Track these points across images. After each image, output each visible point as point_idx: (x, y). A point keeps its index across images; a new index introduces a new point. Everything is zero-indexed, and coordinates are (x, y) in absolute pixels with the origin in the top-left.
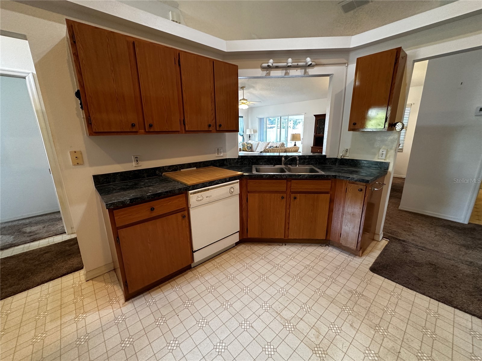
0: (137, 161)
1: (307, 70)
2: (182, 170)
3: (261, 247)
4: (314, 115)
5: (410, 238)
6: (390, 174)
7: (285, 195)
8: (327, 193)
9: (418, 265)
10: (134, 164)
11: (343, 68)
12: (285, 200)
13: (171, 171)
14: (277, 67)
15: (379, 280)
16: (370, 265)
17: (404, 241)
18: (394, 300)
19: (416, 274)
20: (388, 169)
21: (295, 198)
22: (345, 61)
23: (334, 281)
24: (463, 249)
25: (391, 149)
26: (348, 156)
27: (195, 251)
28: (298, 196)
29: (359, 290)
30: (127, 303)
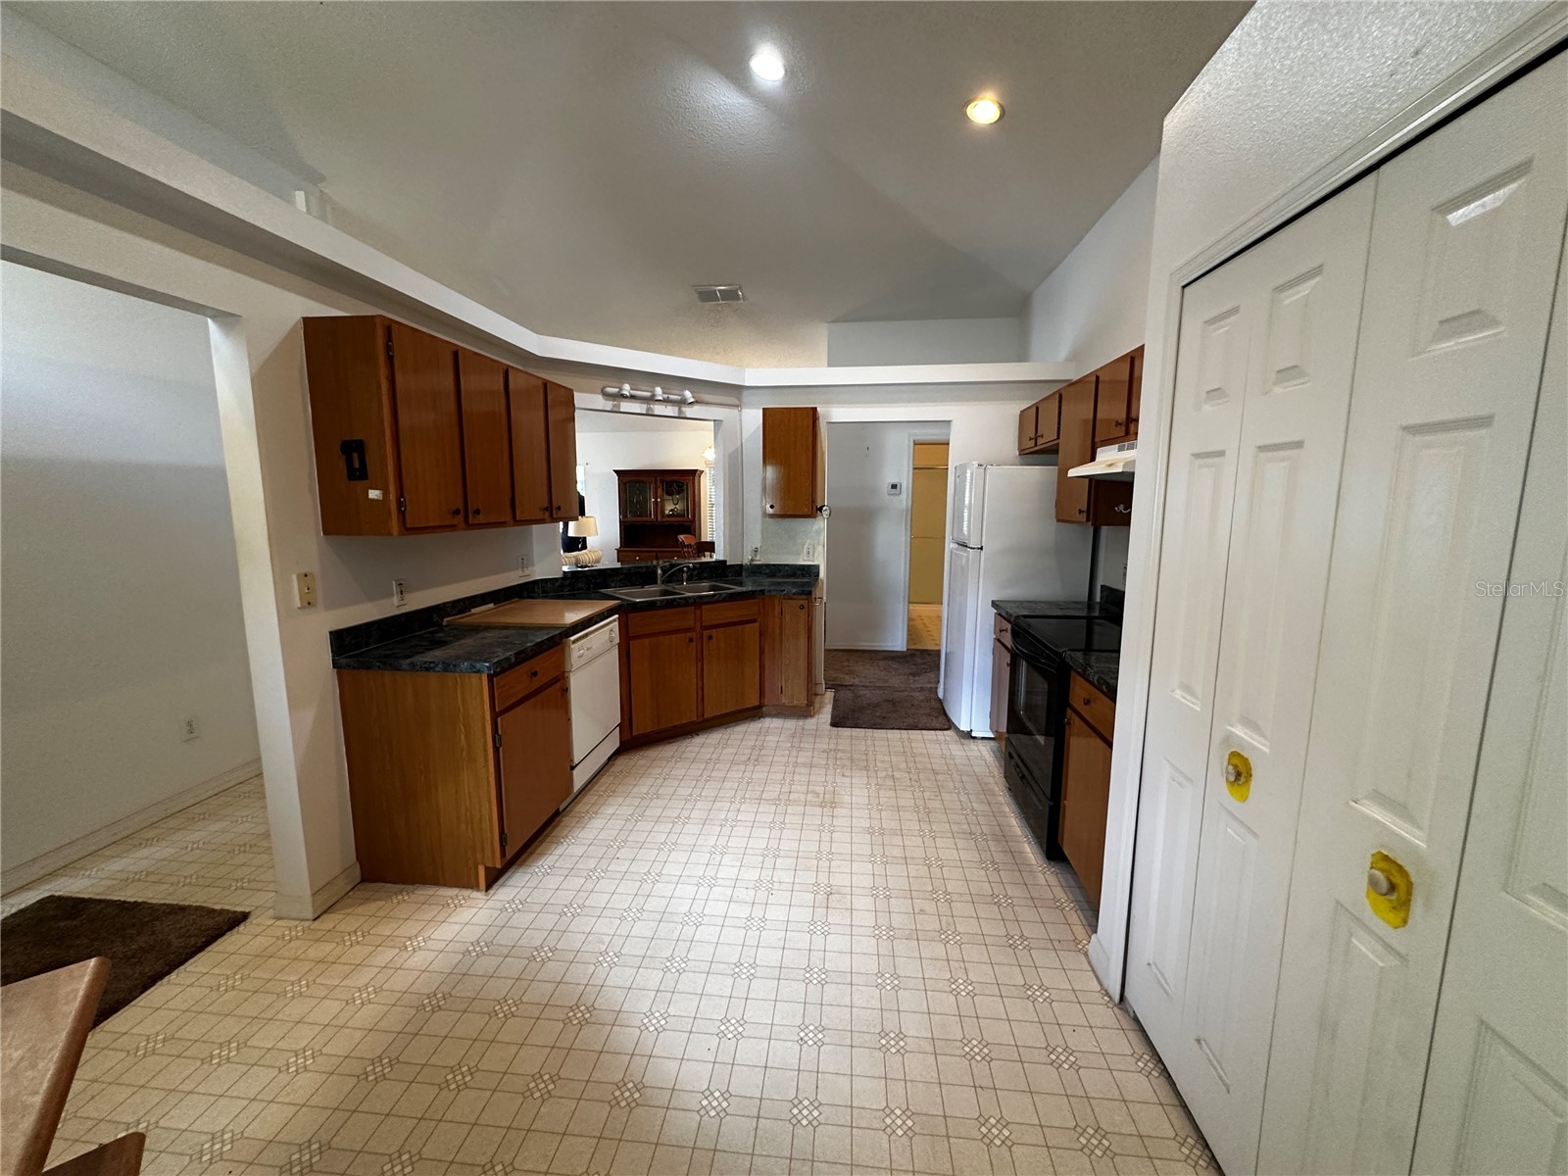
0: (402, 593)
1: (683, 409)
2: (473, 611)
3: (660, 748)
4: (615, 471)
5: (856, 681)
6: (822, 582)
7: (692, 635)
8: (753, 621)
9: (876, 706)
10: (395, 600)
11: (735, 411)
12: (694, 644)
13: (456, 615)
14: (633, 397)
15: (845, 732)
16: (829, 722)
17: (851, 686)
18: (869, 742)
19: (878, 714)
20: (818, 575)
21: (710, 637)
22: (737, 403)
23: (800, 749)
24: (911, 677)
25: (818, 544)
26: (760, 560)
27: (577, 765)
28: (714, 632)
29: (832, 747)
30: (492, 892)
